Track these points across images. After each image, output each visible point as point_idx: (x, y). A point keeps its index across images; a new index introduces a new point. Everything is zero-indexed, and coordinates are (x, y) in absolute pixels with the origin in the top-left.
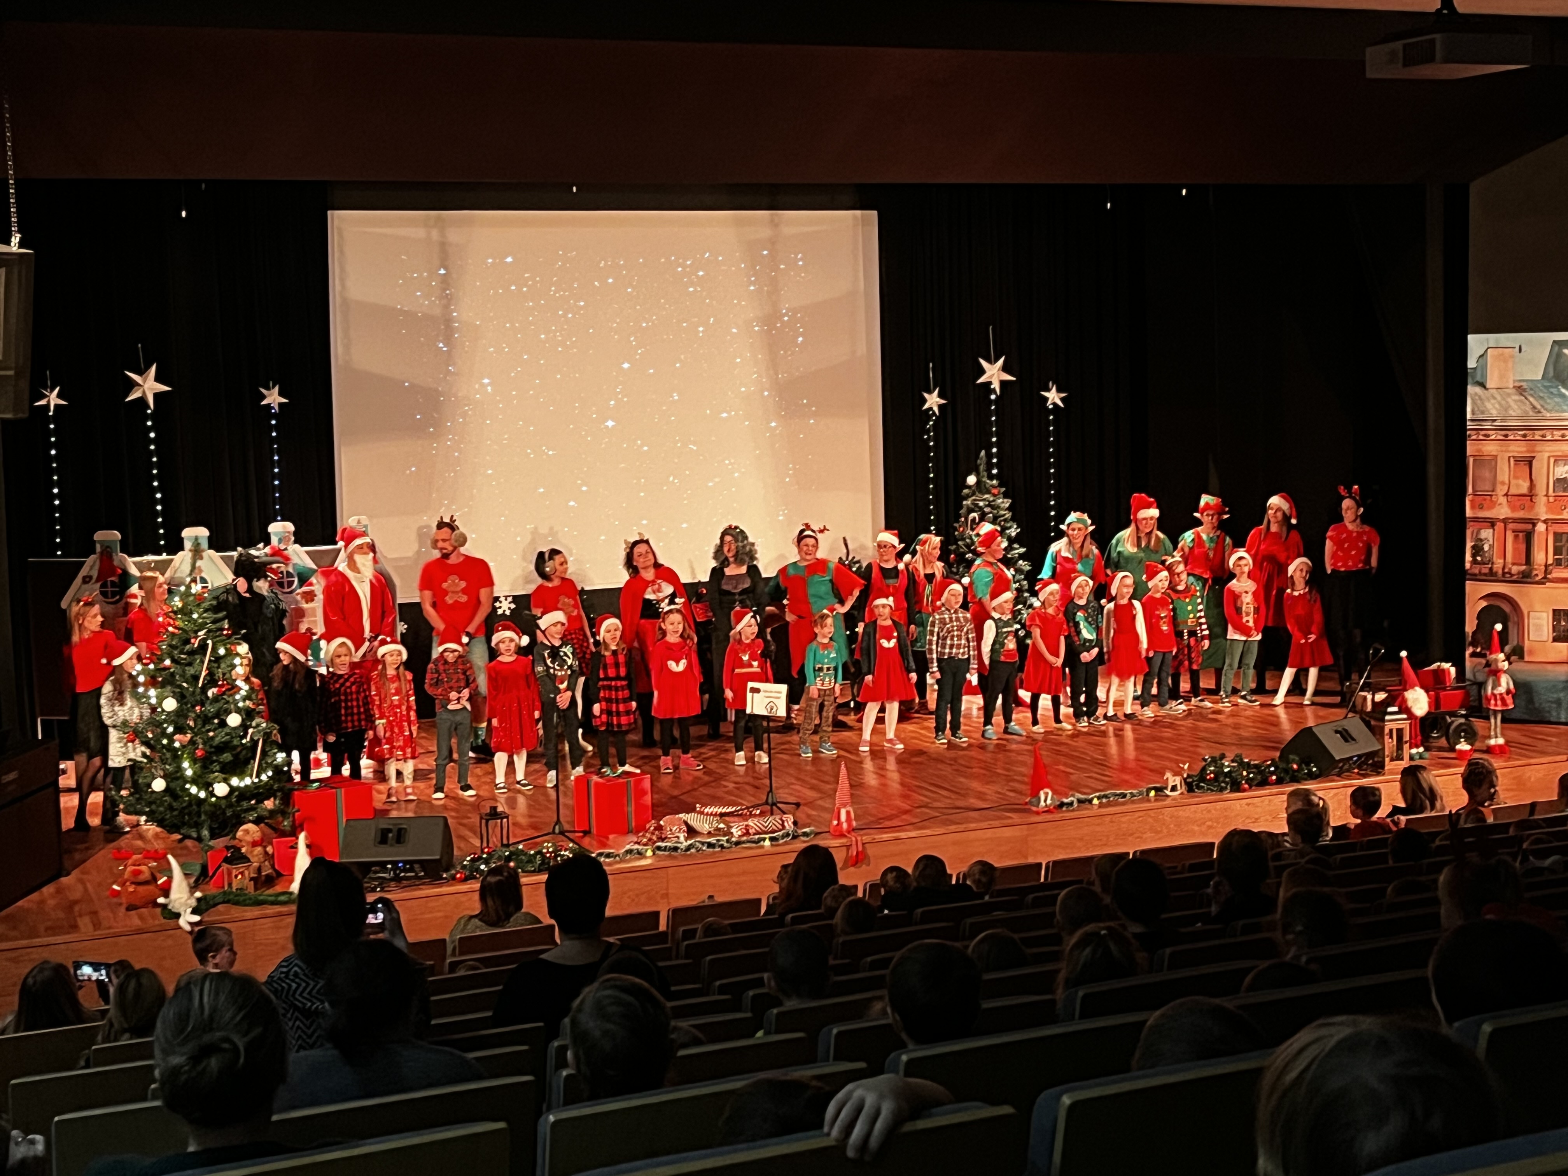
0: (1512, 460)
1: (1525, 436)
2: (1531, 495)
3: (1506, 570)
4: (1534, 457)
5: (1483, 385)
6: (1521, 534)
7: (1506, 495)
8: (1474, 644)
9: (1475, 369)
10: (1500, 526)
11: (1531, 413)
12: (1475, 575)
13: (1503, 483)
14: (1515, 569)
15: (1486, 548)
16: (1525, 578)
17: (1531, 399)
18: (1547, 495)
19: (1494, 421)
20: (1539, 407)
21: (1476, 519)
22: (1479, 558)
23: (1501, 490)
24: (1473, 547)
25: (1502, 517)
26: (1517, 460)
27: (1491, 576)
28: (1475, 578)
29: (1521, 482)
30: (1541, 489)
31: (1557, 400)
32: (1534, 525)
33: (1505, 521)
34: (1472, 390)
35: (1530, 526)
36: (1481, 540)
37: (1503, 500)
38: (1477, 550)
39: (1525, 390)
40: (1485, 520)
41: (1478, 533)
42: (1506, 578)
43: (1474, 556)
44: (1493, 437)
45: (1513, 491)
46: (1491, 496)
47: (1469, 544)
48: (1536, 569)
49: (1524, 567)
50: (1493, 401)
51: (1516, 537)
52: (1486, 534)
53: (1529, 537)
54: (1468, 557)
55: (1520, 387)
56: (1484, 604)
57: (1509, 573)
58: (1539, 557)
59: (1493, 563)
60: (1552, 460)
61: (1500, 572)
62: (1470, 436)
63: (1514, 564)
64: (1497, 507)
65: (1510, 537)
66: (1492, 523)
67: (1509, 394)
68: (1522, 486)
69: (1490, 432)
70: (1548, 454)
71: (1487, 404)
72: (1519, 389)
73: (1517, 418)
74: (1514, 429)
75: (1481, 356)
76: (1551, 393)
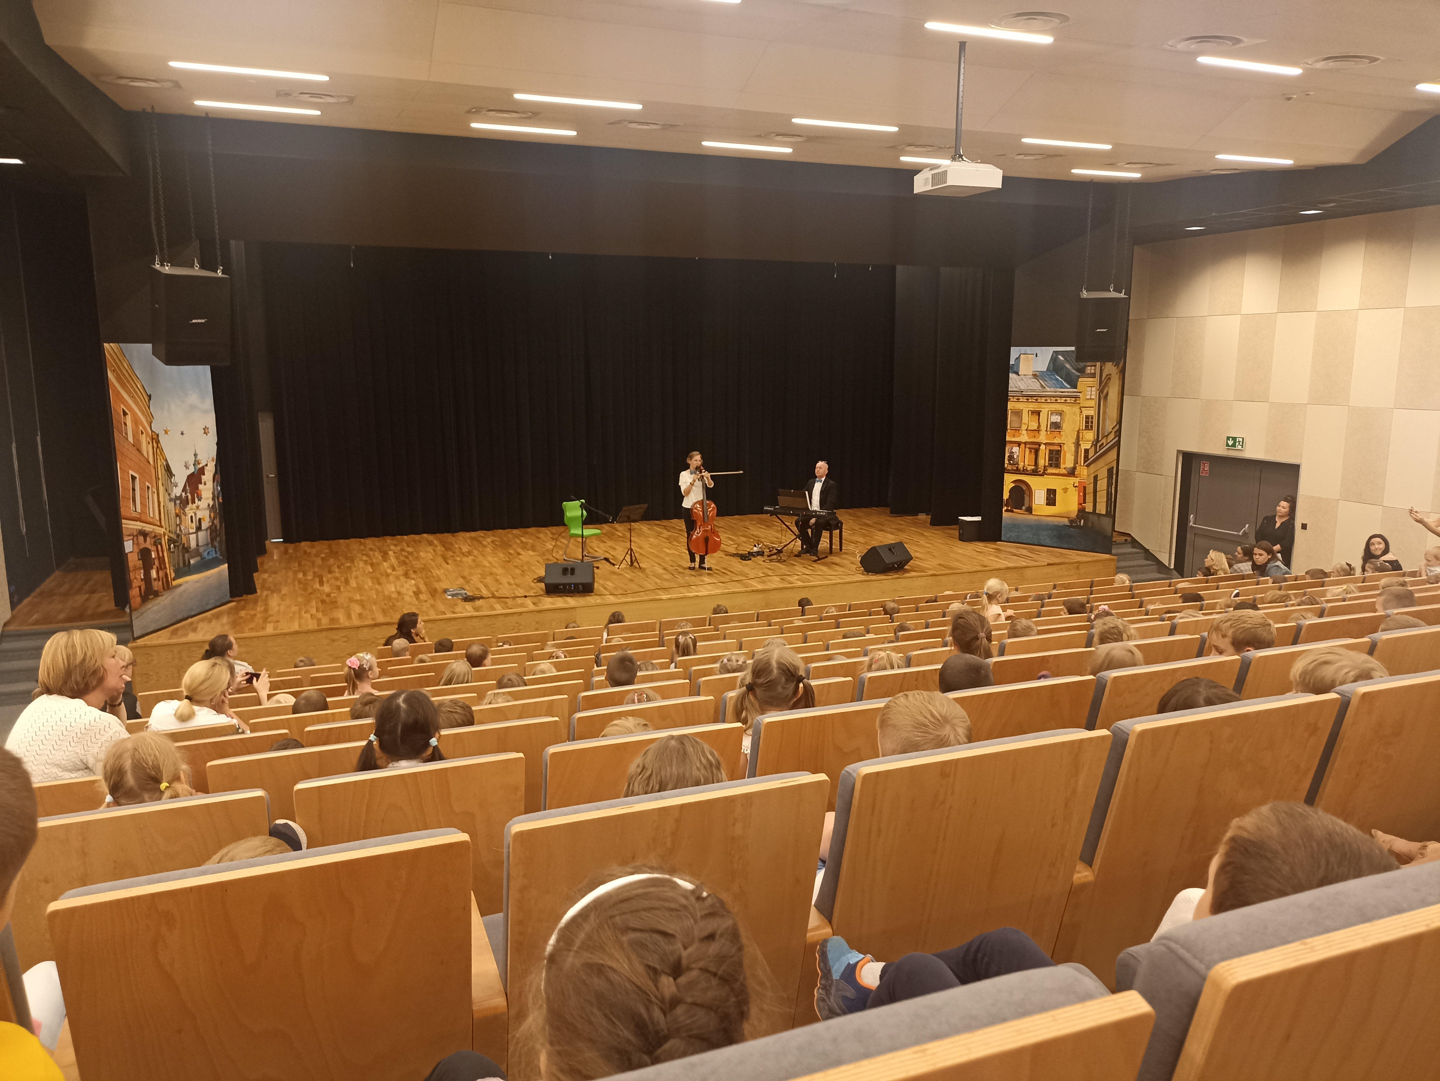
0: (1030, 412)
1: (1037, 400)
2: (1038, 430)
3: (1025, 468)
4: (1041, 411)
5: (1017, 373)
6: (1033, 450)
7: (1027, 430)
8: (1007, 505)
9: (1014, 365)
10: (1023, 445)
11: (1040, 389)
12: (1009, 470)
13: (1025, 424)
14: (1029, 468)
15: (1015, 457)
16: (1035, 473)
17: (1041, 381)
18: (1046, 431)
19: (1022, 392)
20: (1044, 385)
21: (1011, 442)
22: (1012, 462)
23: (1024, 427)
24: (1009, 456)
25: (1024, 441)
26: (1033, 412)
27: (1017, 471)
28: (1009, 472)
29: (1034, 423)
30: (1043, 428)
31: (1054, 382)
32: (1040, 446)
33: (1025, 443)
34: (1012, 376)
35: (1038, 446)
36: (1013, 453)
37: (1025, 432)
38: (1011, 457)
39: (1037, 376)
40: (1015, 442)
41: (1012, 449)
42: (1025, 472)
43: (1009, 460)
44: (1021, 400)
45: (1030, 428)
46: (1019, 430)
47: (1007, 455)
48: (1039, 468)
49: (1033, 467)
50: (1022, 381)
51: (1030, 452)
52: (1016, 449)
53: (1037, 451)
54: (1006, 461)
55: (1035, 375)
56: (1013, 485)
57: (1026, 470)
58: (1042, 462)
59: (1018, 465)
60: (1050, 413)
61: (1022, 469)
62: (1010, 399)
63: (1028, 465)
64: (1022, 436)
65: (1027, 451)
66: (1019, 444)
67: (1030, 378)
68: (1034, 426)
69: (1020, 398)
70: (1048, 409)
71: (1019, 383)
72: (1035, 376)
73: (1034, 391)
74: (1032, 396)
75: (1017, 358)
76: (1051, 378)
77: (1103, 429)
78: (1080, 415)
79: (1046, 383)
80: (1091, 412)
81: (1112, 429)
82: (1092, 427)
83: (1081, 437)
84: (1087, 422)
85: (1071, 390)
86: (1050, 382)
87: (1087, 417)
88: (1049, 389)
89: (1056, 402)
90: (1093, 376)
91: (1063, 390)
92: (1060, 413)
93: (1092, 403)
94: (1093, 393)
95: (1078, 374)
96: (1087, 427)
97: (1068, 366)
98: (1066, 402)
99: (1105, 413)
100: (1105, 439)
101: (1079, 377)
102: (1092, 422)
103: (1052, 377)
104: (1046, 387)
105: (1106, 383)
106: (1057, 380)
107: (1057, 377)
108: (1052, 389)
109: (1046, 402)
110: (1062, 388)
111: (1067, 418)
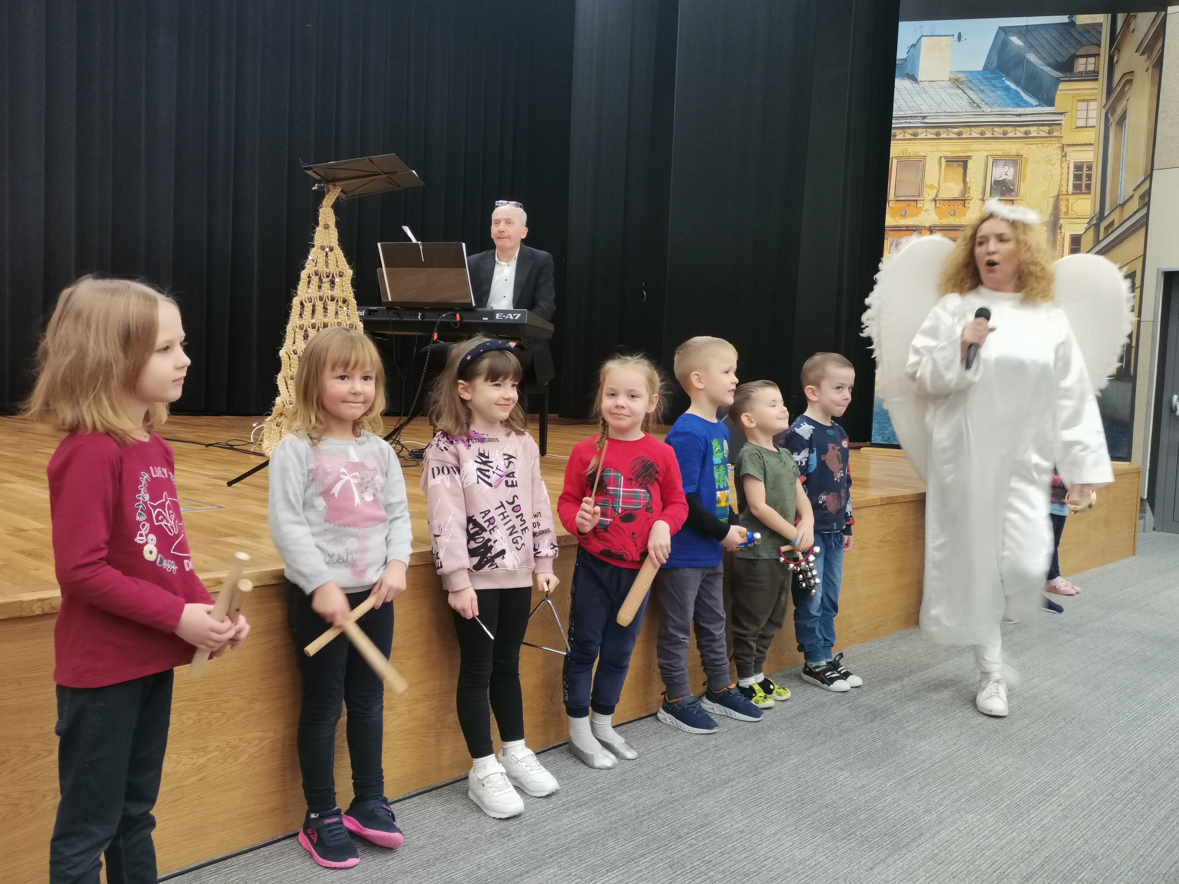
0: (943, 161)
1: (960, 134)
2: (963, 200)
4: (969, 157)
5: (913, 78)
7: (935, 200)
9: (905, 60)
11: (969, 109)
13: (931, 187)
17: (970, 93)
19: (924, 117)
20: (978, 101)
21: (898, 229)
23: (929, 194)
25: (927, 225)
26: (950, 161)
29: (951, 185)
30: (975, 192)
31: (1000, 93)
33: (931, 228)
34: (901, 84)
37: (930, 205)
39: (962, 83)
40: (908, 228)
41: (899, 241)
44: (922, 136)
45: (943, 195)
46: (916, 201)
50: (924, 96)
55: (957, 80)
60: (990, 160)
62: (895, 136)
64: (923, 213)
67: (943, 88)
68: (953, 190)
69: (920, 130)
70: (986, 154)
71: (918, 99)
72: (956, 82)
73: (952, 114)
74: (947, 126)
75: (914, 46)
76: (994, 86)
77: (1114, 190)
78: (1062, 162)
79: (981, 95)
80: (1088, 156)
81: (1135, 190)
82: (1088, 187)
83: (1063, 209)
84: (1078, 177)
85: (1039, 109)
86: (991, 94)
87: (1078, 167)
88: (988, 110)
89: (1005, 137)
90: (1093, 76)
91: (1020, 110)
92: (1016, 161)
93: (1090, 136)
94: (1093, 114)
95: (1056, 74)
96: (1077, 188)
97: (1032, 57)
98: (1027, 136)
99: (1117, 157)
100: (1117, 212)
101: (1058, 81)
102: (1089, 177)
103: (995, 82)
104: (982, 104)
105: (1122, 93)
106: (1007, 89)
107: (1008, 83)
108: (997, 109)
109: (983, 137)
110: (1019, 106)
111: (1030, 170)
